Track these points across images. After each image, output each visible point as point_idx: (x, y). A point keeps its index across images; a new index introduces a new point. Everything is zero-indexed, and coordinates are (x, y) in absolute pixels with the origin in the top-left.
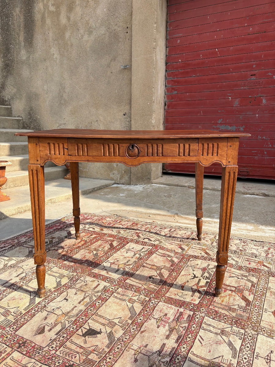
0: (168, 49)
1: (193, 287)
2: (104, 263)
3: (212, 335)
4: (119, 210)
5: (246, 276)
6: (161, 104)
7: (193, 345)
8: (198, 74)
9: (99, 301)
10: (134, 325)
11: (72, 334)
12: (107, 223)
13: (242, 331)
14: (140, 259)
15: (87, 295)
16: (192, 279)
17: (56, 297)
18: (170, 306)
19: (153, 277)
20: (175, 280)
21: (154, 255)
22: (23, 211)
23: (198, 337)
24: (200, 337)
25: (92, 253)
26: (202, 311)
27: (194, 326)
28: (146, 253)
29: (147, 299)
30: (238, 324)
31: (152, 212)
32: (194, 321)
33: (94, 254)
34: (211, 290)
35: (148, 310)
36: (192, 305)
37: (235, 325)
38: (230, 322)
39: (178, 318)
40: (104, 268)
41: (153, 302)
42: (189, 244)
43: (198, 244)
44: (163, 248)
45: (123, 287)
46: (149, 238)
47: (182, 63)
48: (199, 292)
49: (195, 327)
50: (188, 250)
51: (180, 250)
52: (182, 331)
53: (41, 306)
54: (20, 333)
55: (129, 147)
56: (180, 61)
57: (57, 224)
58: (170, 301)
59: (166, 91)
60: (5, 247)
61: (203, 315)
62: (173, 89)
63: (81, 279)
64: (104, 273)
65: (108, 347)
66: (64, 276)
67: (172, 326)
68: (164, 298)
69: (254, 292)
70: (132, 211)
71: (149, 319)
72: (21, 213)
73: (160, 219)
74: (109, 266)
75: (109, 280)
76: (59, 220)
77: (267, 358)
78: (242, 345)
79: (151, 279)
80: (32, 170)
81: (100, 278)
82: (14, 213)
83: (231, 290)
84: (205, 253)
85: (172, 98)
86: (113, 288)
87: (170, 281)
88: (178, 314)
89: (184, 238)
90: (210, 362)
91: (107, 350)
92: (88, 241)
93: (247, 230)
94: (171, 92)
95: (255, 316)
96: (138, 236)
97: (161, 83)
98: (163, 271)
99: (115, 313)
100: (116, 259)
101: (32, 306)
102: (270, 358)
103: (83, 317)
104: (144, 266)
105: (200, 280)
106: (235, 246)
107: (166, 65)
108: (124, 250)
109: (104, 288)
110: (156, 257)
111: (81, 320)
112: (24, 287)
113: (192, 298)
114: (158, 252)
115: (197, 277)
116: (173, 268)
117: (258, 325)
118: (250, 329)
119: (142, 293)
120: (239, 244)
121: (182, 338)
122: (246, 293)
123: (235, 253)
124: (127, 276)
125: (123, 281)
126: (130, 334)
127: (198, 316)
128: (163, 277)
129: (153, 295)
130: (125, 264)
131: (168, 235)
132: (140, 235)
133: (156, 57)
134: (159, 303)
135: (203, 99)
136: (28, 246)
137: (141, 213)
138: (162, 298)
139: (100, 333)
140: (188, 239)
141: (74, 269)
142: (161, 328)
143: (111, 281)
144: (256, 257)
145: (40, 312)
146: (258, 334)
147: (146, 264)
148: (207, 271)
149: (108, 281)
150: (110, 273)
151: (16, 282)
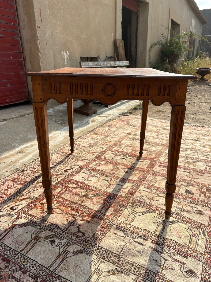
66: (133, 211)
151: (152, 242)
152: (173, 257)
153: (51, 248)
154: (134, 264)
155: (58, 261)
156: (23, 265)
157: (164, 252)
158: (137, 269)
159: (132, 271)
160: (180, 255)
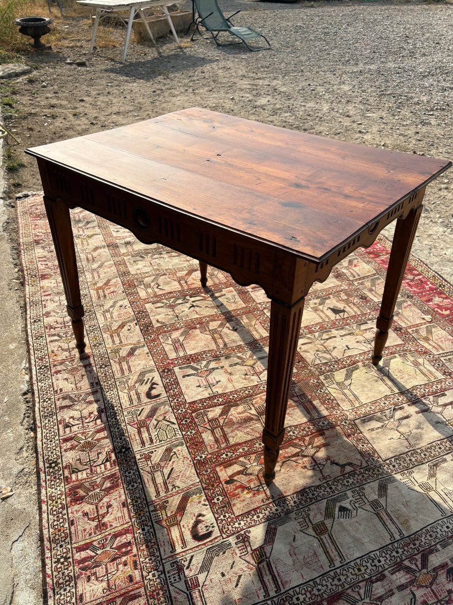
14: (216, 358)
15: (323, 342)
16: (198, 306)
19: (231, 328)
20: (214, 315)
21: (190, 353)
29: (266, 311)
36: (237, 288)
41: (264, 306)
48: (212, 295)
58: (248, 301)
66: (338, 384)
79: (235, 328)
87: (220, 317)
88: (256, 289)
98: (213, 328)
100: (245, 379)
103: (338, 323)
104: (226, 345)
105: (194, 302)
110: (194, 349)
115: (192, 304)
116: (198, 325)
124: (257, 344)
128: (221, 324)
130: (243, 363)
141: (319, 391)
147: (218, 347)
151: (409, 405)
152: (439, 404)
153: (354, 520)
154: (434, 444)
155: (388, 522)
156: (365, 575)
158: (441, 446)
159: (442, 454)
160: (438, 396)
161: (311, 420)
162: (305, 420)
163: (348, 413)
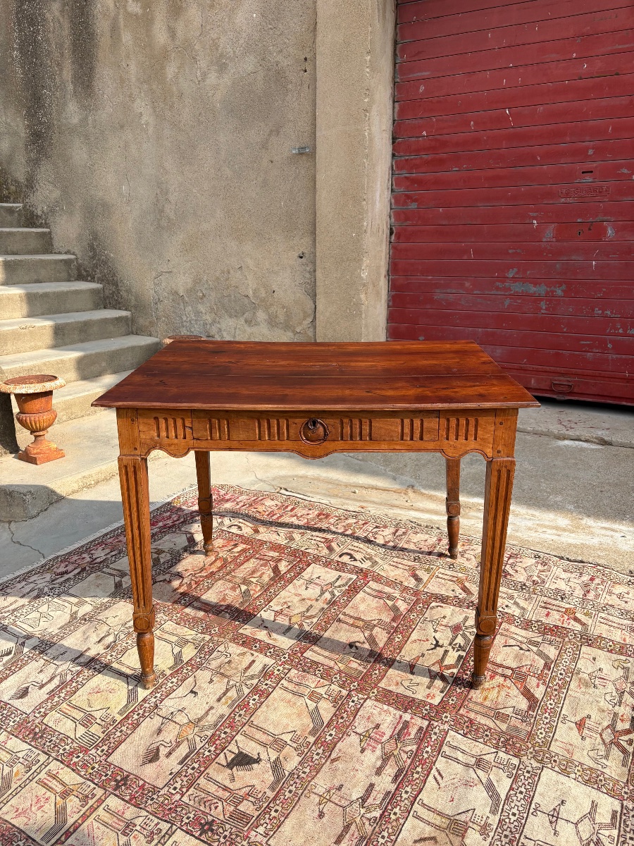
0: (396, 105)
1: (432, 668)
2: (262, 612)
3: (460, 768)
4: (290, 476)
5: (536, 644)
6: (381, 233)
7: (424, 786)
8: (465, 166)
9: (254, 697)
10: (319, 745)
11: (208, 762)
12: (267, 513)
13: (515, 761)
14: (332, 603)
15: (231, 683)
16: (432, 649)
17: (175, 688)
18: (386, 707)
19: (358, 644)
20: (400, 652)
21: (361, 594)
22: (93, 482)
23: (434, 772)
24: (438, 771)
25: (238, 591)
26: (445, 720)
27: (429, 749)
28: (344, 588)
29: (344, 692)
30: (508, 747)
31: (360, 482)
32: (429, 739)
33: (243, 591)
34: (467, 674)
35: (345, 715)
36: (427, 707)
37: (504, 749)
38: (494, 742)
39: (400, 734)
40: (263, 625)
41: (355, 699)
42: (432, 566)
43: (450, 568)
44: (378, 579)
45: (299, 666)
46: (352, 552)
47: (429, 140)
48: (443, 678)
49: (430, 751)
50: (428, 581)
51: (414, 581)
52: (404, 759)
53: (148, 705)
54: (115, 758)
55: (307, 423)
56: (424, 133)
57: (165, 515)
58: (387, 697)
59: (393, 201)
60: (66, 572)
61: (446, 727)
62: (408, 197)
63: (220, 649)
64: (262, 635)
65: (272, 788)
66: (188, 641)
67: (388, 748)
68: (375, 691)
69: (548, 680)
70: (318, 479)
71: (347, 735)
72: (89, 486)
73: (376, 500)
74: (272, 619)
75: (272, 650)
76: (169, 503)
77: (552, 813)
78: (511, 788)
79: (354, 648)
80: (126, 467)
81: (256, 647)
82: (76, 488)
83: (503, 675)
84: (462, 589)
85: (407, 219)
86: (281, 668)
87: (389, 653)
88: (400, 726)
89: (422, 553)
90: (451, 819)
91: (271, 794)
92: (229, 560)
93: (557, 528)
94: (405, 203)
95: (542, 731)
96: (330, 549)
97: (381, 185)
98: (377, 630)
99: (285, 721)
100: (285, 603)
101: (133, 706)
102: (558, 814)
103: (226, 730)
104: (339, 621)
105: (446, 652)
106: (525, 573)
107: (393, 143)
108: (302, 581)
109: (264, 668)
110: (363, 600)
111: (223, 736)
112: (115, 665)
113: (428, 691)
114: (369, 588)
115: (442, 647)
116: (395, 626)
117: (546, 749)
118: (530, 756)
119: (334, 680)
120: (534, 567)
121: (405, 772)
122: (532, 682)
123: (522, 589)
124: (308, 641)
125: (299, 655)
126: (311, 764)
127: (436, 730)
128: (377, 644)
129: (356, 684)
130: (303, 614)
131: (391, 544)
132: (334, 545)
133: (370, 130)
134: (365, 701)
135: (475, 223)
136: (112, 571)
137: (337, 484)
138: (371, 690)
139: (258, 761)
140: (430, 553)
141: (204, 625)
142: (368, 752)
143: (276, 652)
144: (562, 599)
145: (148, 719)
146: (543, 767)
147: (345, 614)
148: (461, 633)
149: (270, 652)
150: (274, 635)
151: (98, 654)
157: (71, 666)
160: (59, 686)
161: (197, 599)
162: (204, 597)
163: (164, 617)
